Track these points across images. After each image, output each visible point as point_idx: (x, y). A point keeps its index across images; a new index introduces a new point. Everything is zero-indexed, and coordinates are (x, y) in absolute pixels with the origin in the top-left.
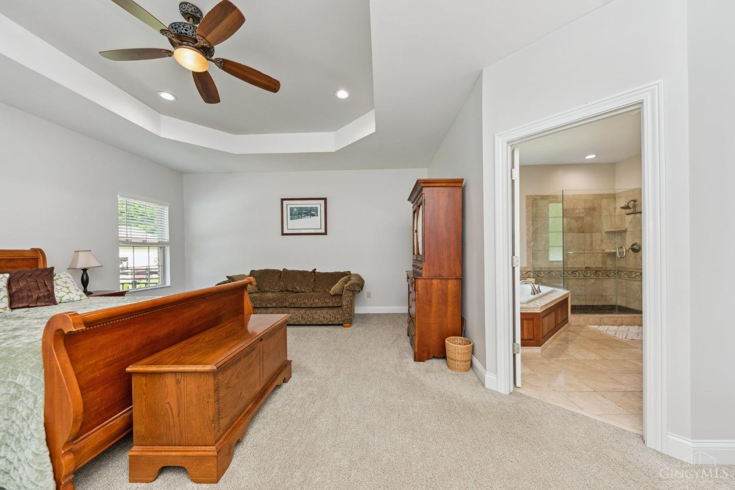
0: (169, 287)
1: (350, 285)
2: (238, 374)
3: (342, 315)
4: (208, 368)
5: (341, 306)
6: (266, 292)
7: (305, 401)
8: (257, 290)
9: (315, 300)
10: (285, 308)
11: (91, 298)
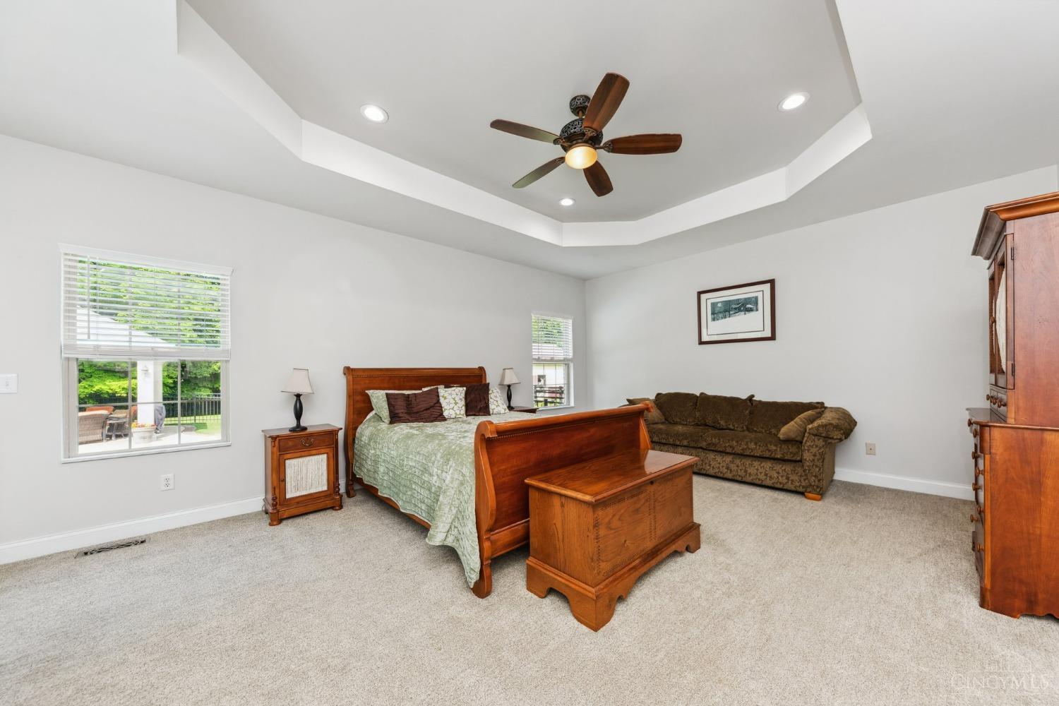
0: (572, 407)
1: (819, 426)
2: (621, 516)
3: (801, 476)
4: (588, 498)
5: (801, 461)
6: (676, 423)
7: (715, 588)
8: (664, 420)
9: (749, 444)
10: (701, 450)
11: (512, 412)
